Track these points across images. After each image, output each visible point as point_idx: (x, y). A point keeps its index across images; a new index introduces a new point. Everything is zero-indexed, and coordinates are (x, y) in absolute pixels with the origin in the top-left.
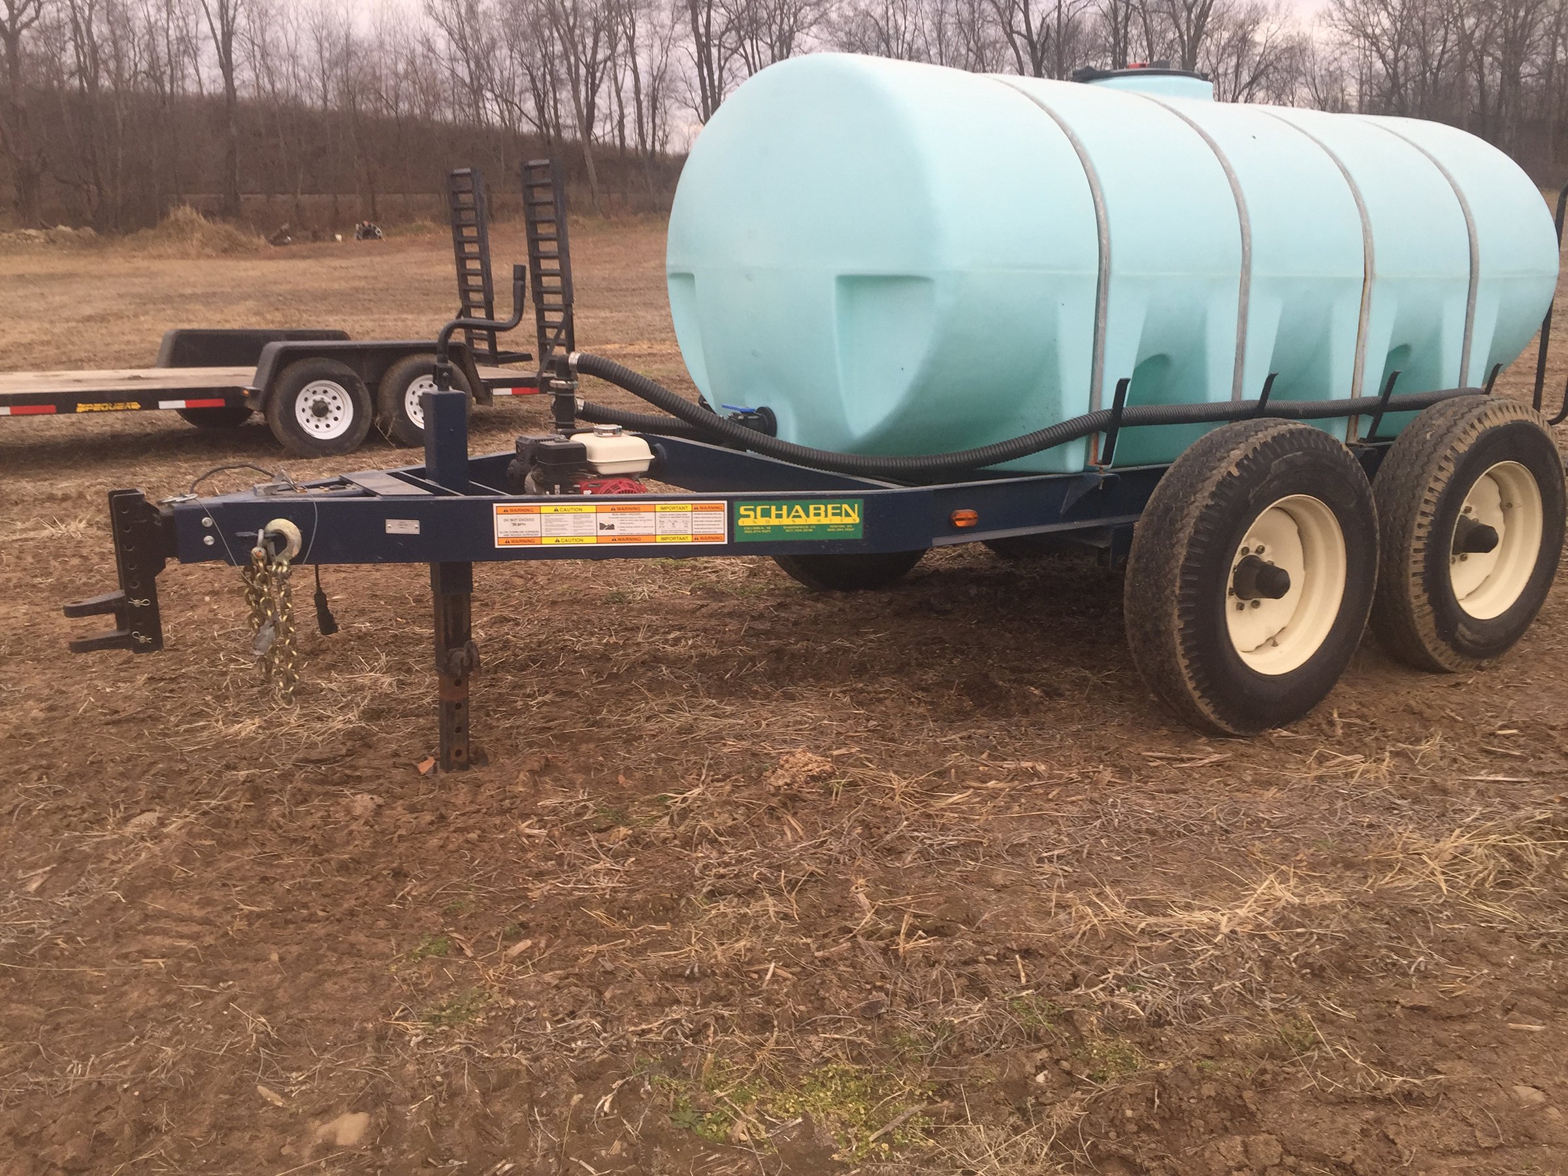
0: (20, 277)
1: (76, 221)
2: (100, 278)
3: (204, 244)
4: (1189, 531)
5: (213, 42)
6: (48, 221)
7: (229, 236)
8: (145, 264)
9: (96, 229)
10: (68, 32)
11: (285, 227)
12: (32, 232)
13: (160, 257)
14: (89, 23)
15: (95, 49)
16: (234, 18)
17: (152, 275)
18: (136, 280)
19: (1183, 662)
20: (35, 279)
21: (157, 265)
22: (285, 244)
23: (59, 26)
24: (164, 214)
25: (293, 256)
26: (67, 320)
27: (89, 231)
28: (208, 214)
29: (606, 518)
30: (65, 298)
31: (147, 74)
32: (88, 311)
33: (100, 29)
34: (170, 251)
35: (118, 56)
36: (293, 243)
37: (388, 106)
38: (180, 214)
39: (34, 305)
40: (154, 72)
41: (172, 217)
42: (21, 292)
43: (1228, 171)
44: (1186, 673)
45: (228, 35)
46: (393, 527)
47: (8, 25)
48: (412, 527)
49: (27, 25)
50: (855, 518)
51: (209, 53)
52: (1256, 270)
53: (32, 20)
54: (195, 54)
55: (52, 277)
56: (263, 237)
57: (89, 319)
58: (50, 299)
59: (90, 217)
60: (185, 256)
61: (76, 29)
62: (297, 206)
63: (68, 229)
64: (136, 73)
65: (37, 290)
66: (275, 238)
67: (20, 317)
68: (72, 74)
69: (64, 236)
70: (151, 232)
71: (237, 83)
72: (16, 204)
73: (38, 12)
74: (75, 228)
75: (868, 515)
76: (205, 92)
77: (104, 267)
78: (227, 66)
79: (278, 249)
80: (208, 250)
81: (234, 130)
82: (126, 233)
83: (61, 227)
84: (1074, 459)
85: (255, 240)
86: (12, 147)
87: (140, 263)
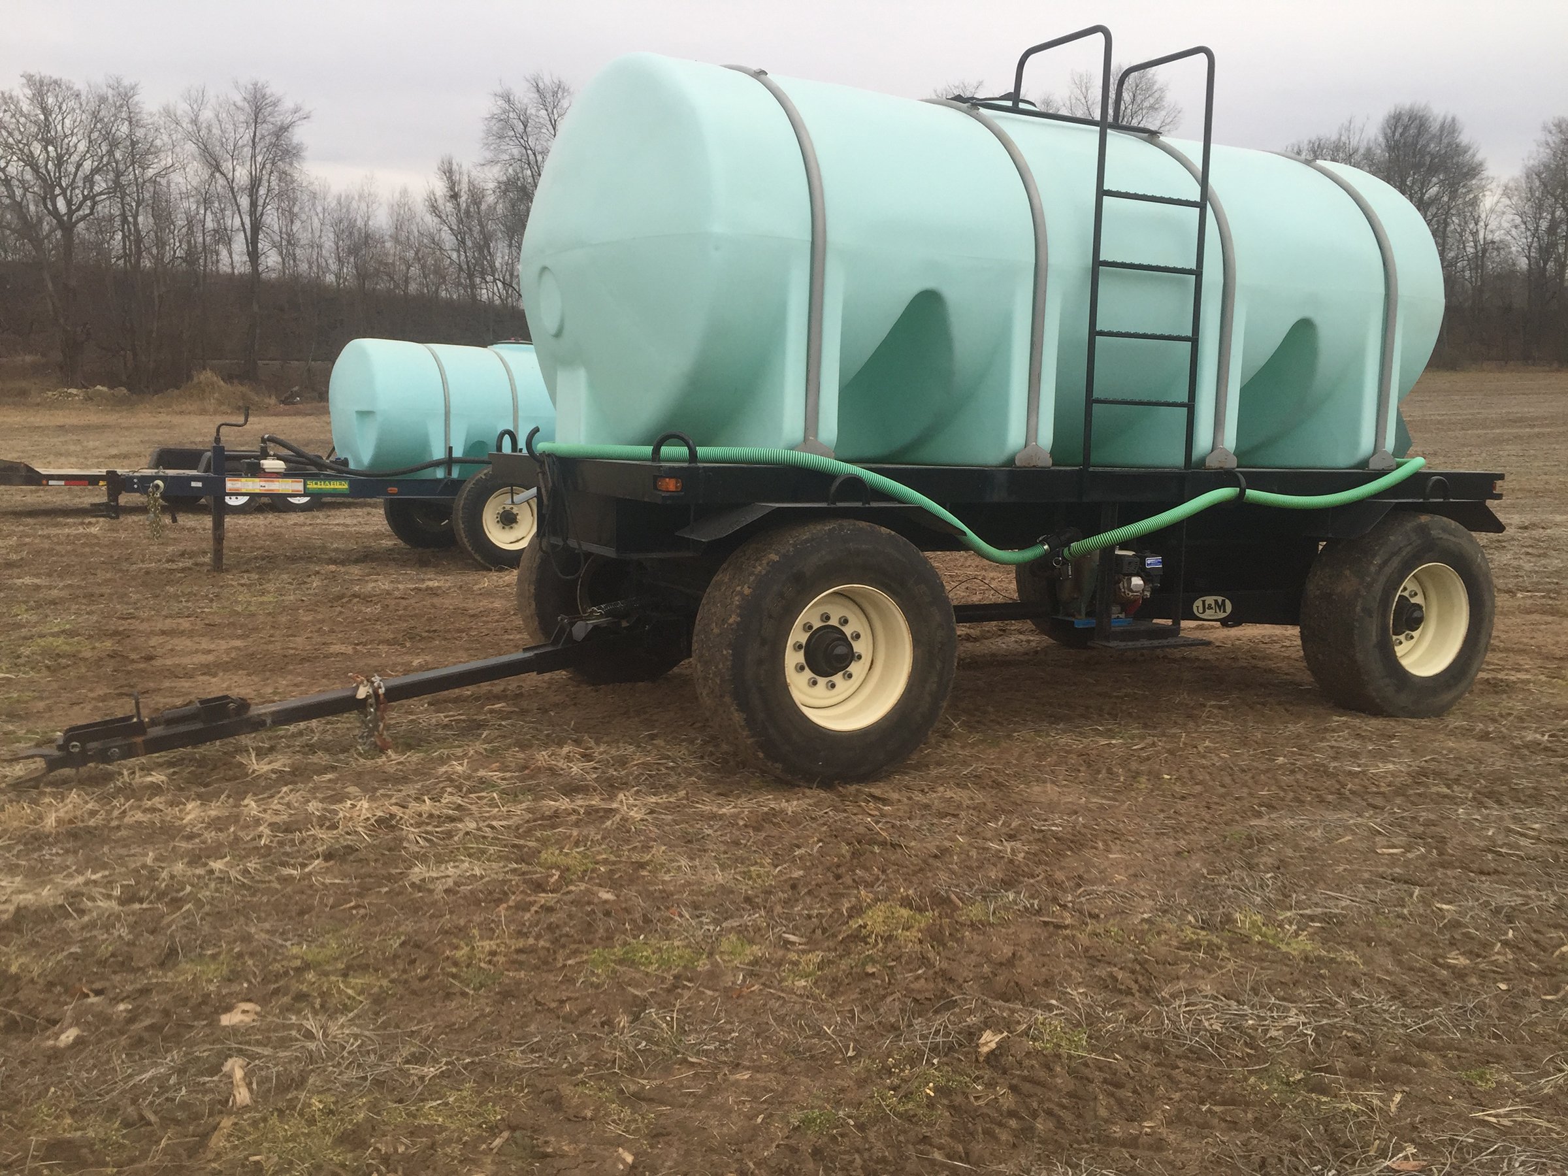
0: (61, 427)
1: (112, 381)
2: (128, 429)
3: (221, 403)
4: (465, 495)
5: (242, 235)
6: (87, 382)
7: (243, 396)
8: (168, 418)
9: (129, 390)
10: (117, 223)
11: (296, 388)
12: (74, 391)
13: (182, 413)
14: (135, 217)
15: (139, 240)
16: (262, 214)
17: (171, 427)
18: (158, 431)
19: (465, 540)
20: (75, 429)
21: (177, 420)
22: (294, 404)
23: (111, 218)
24: (189, 377)
25: (297, 413)
26: (97, 457)
27: (124, 390)
28: (229, 378)
29: (263, 484)
30: (97, 443)
31: (184, 260)
32: (114, 451)
33: (145, 221)
34: (191, 408)
35: (161, 243)
36: (301, 403)
37: (397, 286)
38: (202, 377)
39: (72, 448)
40: (191, 257)
41: (196, 380)
42: (62, 439)
43: (511, 379)
44: (467, 544)
45: (256, 227)
46: (193, 484)
47: (65, 218)
48: (199, 484)
49: (84, 218)
50: (346, 486)
51: (239, 244)
52: (520, 413)
53: (88, 215)
54: (229, 243)
55: (86, 428)
56: (273, 397)
57: (114, 456)
58: (85, 444)
59: (124, 378)
60: (203, 412)
61: (124, 220)
62: (309, 370)
63: (105, 389)
64: (174, 258)
65: (75, 437)
66: (287, 398)
67: (61, 455)
68: (119, 258)
69: (100, 393)
70: (176, 392)
71: (260, 269)
72: (61, 368)
73: (92, 208)
74: (111, 387)
75: (350, 486)
76: (236, 272)
77: (133, 420)
78: (254, 254)
79: (287, 407)
80: (223, 408)
81: (256, 308)
82: (156, 392)
83: (99, 387)
84: (440, 473)
85: (267, 400)
86: (62, 321)
87: (164, 418)
